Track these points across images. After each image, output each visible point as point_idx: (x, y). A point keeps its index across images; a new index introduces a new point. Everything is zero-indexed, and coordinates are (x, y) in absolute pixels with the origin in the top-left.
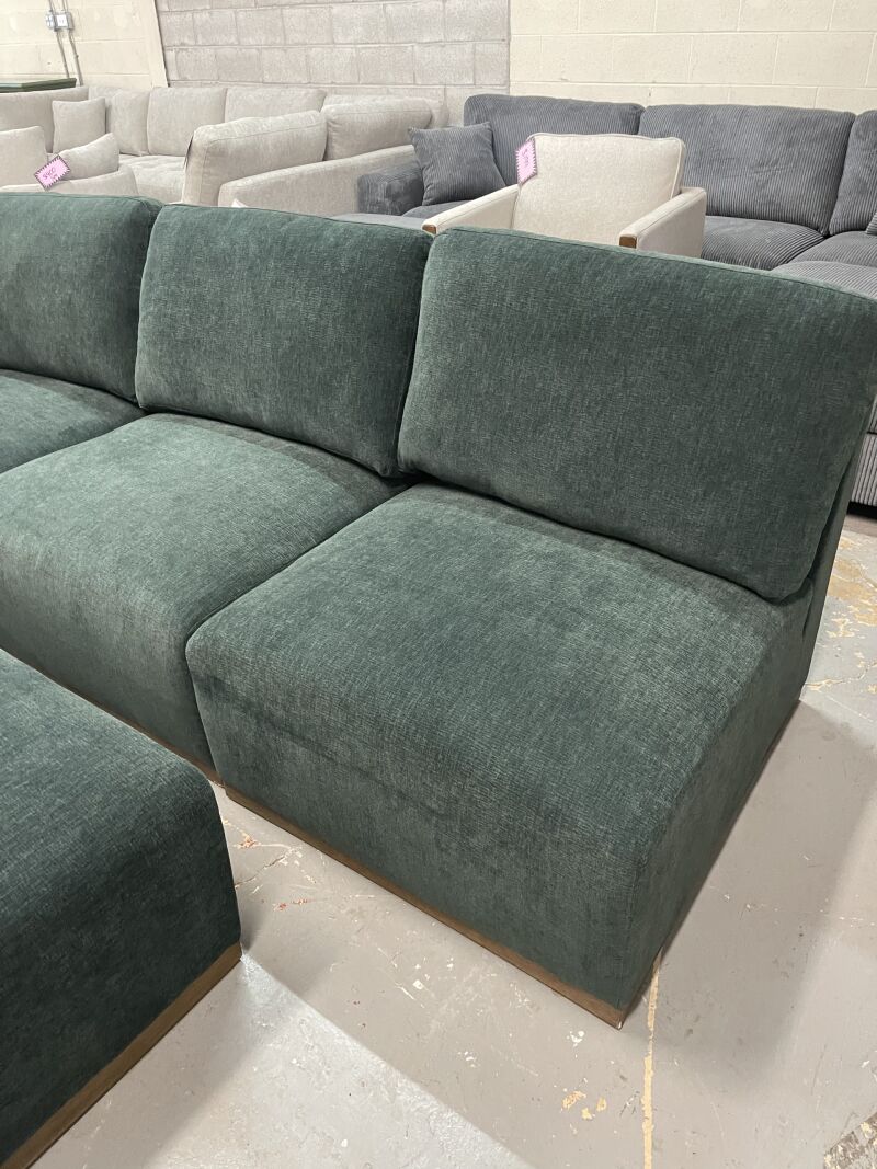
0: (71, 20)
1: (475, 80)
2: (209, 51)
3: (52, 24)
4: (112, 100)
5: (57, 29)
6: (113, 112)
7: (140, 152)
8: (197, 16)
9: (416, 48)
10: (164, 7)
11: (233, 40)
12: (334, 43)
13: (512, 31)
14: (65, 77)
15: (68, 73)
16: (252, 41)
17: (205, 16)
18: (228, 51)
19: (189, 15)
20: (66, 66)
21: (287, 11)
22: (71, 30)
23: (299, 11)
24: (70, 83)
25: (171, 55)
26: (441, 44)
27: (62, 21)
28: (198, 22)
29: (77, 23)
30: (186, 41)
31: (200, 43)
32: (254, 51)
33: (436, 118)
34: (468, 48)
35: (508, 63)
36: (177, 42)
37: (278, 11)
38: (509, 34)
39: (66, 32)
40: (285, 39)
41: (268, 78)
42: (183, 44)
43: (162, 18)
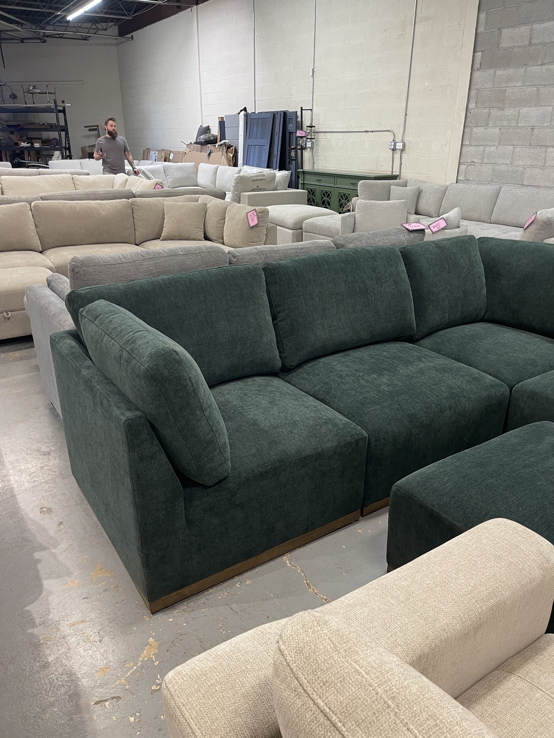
0: (404, 145)
2: (489, 166)
3: (392, 147)
4: (423, 188)
5: (394, 150)
6: (423, 194)
7: (434, 215)
8: (487, 149)
10: (467, 142)
11: (508, 162)
14: (390, 173)
15: (392, 172)
16: (520, 163)
17: (493, 148)
18: (503, 168)
19: (482, 148)
20: (392, 168)
21: (550, 150)
22: (402, 150)
24: (394, 177)
25: (462, 167)
27: (399, 146)
28: (487, 152)
29: (407, 147)
30: (476, 160)
31: (485, 162)
32: (521, 169)
36: (469, 161)
37: (544, 149)
39: (399, 152)
40: (545, 163)
41: (525, 182)
42: (472, 162)
43: (464, 148)
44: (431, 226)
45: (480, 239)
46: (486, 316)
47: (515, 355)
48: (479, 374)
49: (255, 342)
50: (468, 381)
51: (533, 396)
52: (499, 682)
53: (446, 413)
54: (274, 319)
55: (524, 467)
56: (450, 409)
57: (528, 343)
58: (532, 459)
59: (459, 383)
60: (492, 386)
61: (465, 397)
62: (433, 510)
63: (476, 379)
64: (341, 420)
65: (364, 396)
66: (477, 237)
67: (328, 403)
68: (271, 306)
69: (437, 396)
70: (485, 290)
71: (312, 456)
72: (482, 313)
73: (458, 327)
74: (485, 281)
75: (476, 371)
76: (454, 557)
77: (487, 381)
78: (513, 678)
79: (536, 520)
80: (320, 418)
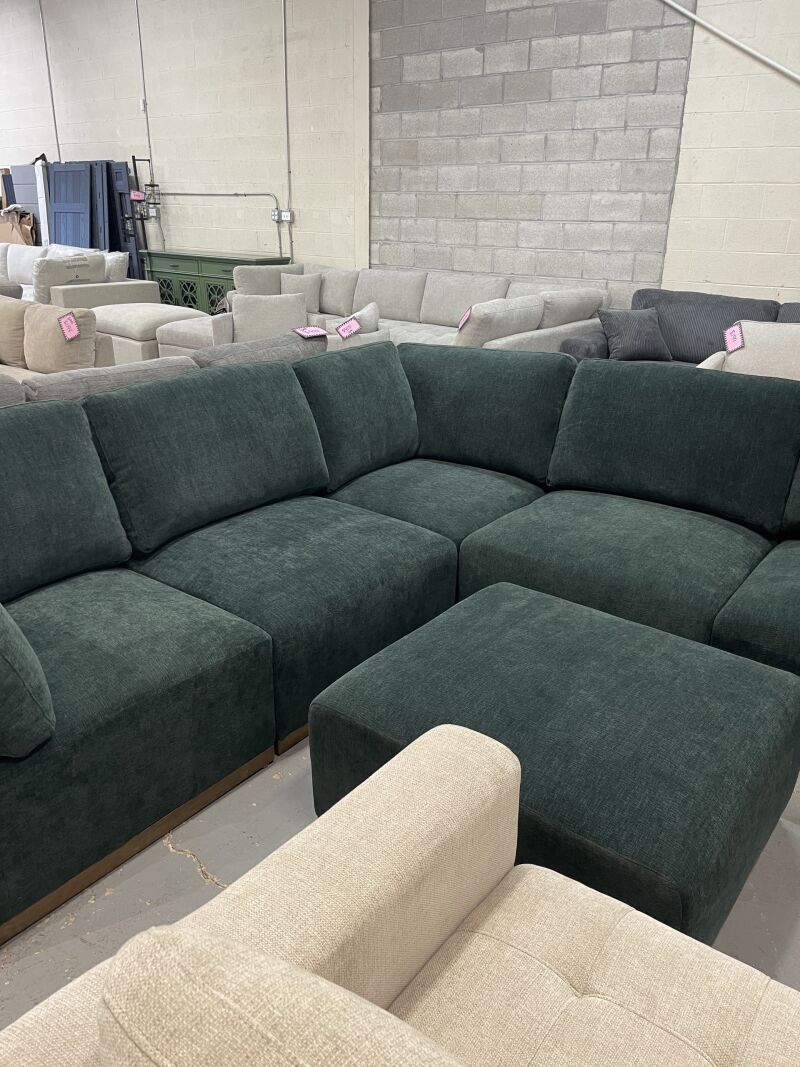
0: (292, 216)
1: (632, 278)
2: (409, 246)
3: (276, 218)
4: (326, 275)
5: (279, 222)
6: (327, 284)
7: (346, 314)
8: (403, 222)
9: (587, 254)
10: (376, 213)
11: (431, 239)
12: (517, 246)
13: (668, 247)
14: (278, 255)
15: (281, 253)
16: (447, 241)
17: (411, 222)
18: (427, 248)
19: (396, 220)
20: (281, 248)
21: (481, 223)
22: (291, 222)
23: (493, 224)
24: (284, 261)
25: (375, 247)
26: (608, 253)
27: (286, 216)
28: (404, 226)
29: (297, 218)
30: (391, 237)
31: (403, 239)
32: (449, 249)
33: (605, 302)
34: (630, 256)
35: (662, 268)
36: (382, 238)
37: (474, 223)
38: (665, 248)
39: (286, 226)
40: (476, 241)
41: (456, 267)
42: (387, 240)
43: (373, 221)
44: (340, 330)
45: (401, 345)
46: (421, 450)
47: (459, 499)
48: (415, 530)
49: (82, 520)
50: (402, 542)
51: (485, 551)
52: (460, 949)
53: (378, 589)
54: (110, 481)
55: (477, 648)
56: (383, 583)
57: (474, 482)
58: (486, 637)
59: (390, 545)
60: (434, 544)
61: (400, 564)
62: (366, 729)
63: (412, 538)
64: (229, 621)
65: (261, 580)
66: (396, 345)
67: (210, 597)
68: (103, 460)
69: (363, 568)
70: (414, 416)
71: (189, 681)
72: (415, 448)
73: (386, 469)
74: (412, 403)
75: (411, 526)
76: (384, 792)
77: (428, 538)
78: (476, 938)
79: (495, 716)
80: (196, 623)
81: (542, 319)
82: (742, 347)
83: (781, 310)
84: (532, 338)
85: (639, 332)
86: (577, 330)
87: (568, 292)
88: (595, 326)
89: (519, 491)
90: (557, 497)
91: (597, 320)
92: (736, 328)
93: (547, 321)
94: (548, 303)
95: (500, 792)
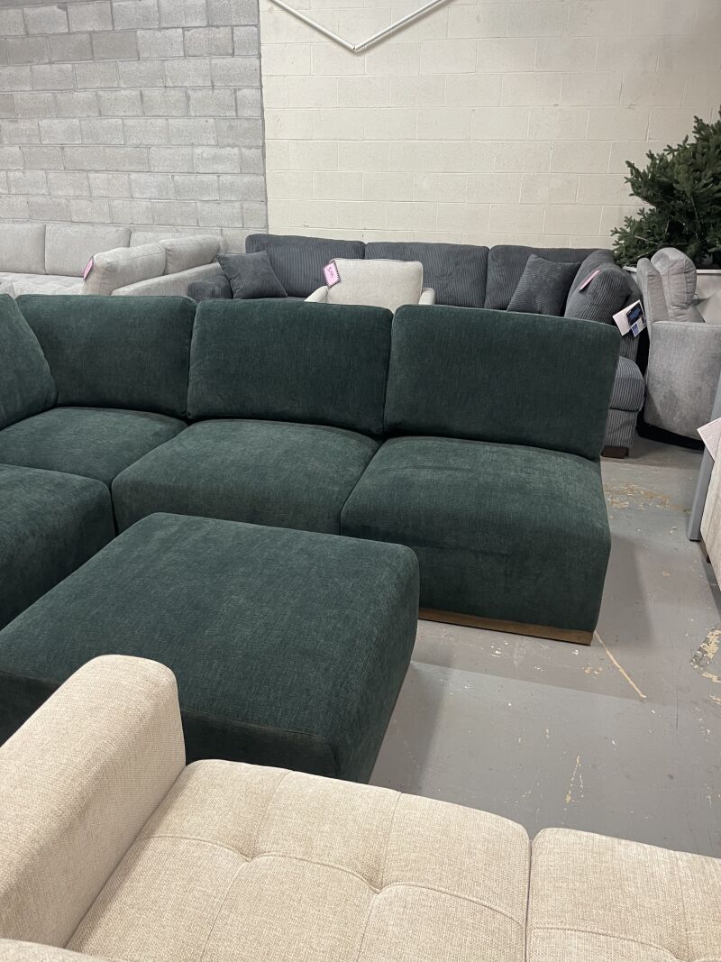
1: (243, 225)
2: (21, 198)
8: (11, 174)
9: (198, 203)
11: (44, 191)
12: (132, 197)
13: (268, 196)
16: (60, 193)
17: (18, 174)
18: (40, 200)
21: (92, 175)
23: (103, 176)
26: (218, 202)
28: (11, 178)
31: (13, 192)
32: (64, 201)
33: (222, 247)
34: (237, 205)
35: (267, 216)
37: (85, 174)
38: (266, 198)
40: (91, 193)
41: (75, 218)
45: (20, 297)
46: (59, 399)
47: (104, 441)
48: (63, 477)
50: (49, 491)
51: (136, 487)
53: (29, 541)
55: (133, 579)
56: (34, 535)
57: (118, 423)
58: (141, 566)
59: (37, 496)
60: (83, 488)
61: (50, 512)
62: (28, 680)
63: (59, 485)
66: (14, 298)
69: (8, 523)
70: (47, 365)
72: (53, 396)
73: (24, 422)
74: (42, 353)
75: (57, 474)
76: (37, 737)
77: (75, 483)
78: (152, 843)
81: (166, 265)
82: (339, 282)
83: (367, 250)
84: (159, 284)
85: (255, 273)
86: (200, 275)
87: (186, 239)
88: (217, 269)
89: (163, 426)
90: (198, 427)
91: (217, 265)
92: (332, 265)
93: (171, 267)
94: (169, 250)
95: (157, 705)
